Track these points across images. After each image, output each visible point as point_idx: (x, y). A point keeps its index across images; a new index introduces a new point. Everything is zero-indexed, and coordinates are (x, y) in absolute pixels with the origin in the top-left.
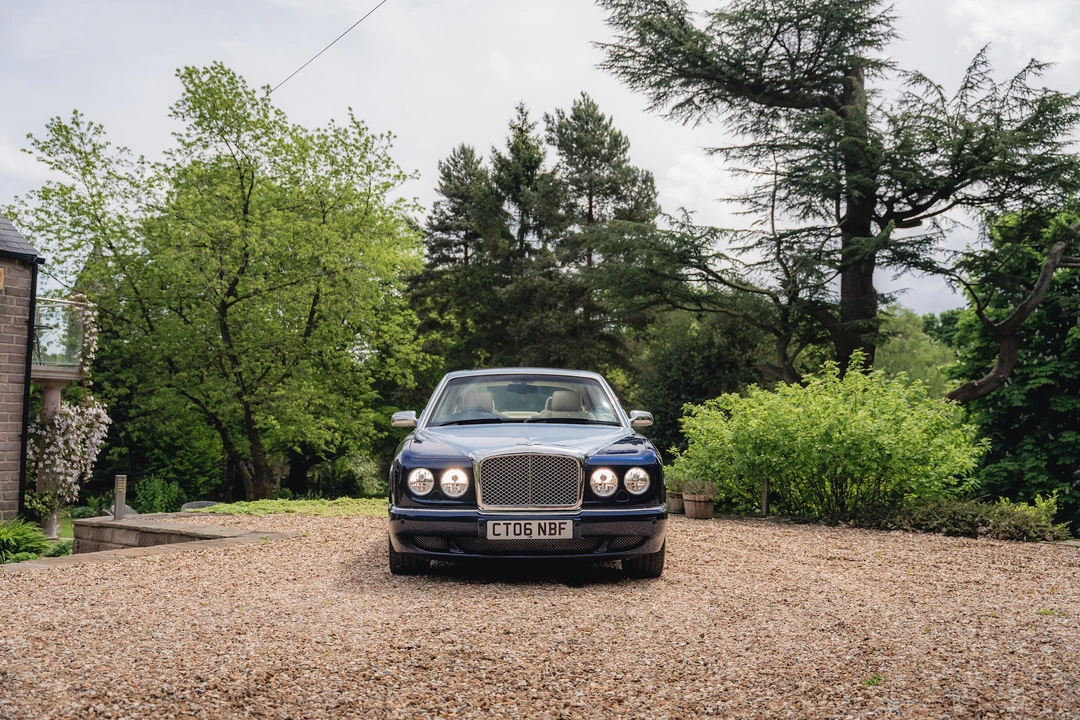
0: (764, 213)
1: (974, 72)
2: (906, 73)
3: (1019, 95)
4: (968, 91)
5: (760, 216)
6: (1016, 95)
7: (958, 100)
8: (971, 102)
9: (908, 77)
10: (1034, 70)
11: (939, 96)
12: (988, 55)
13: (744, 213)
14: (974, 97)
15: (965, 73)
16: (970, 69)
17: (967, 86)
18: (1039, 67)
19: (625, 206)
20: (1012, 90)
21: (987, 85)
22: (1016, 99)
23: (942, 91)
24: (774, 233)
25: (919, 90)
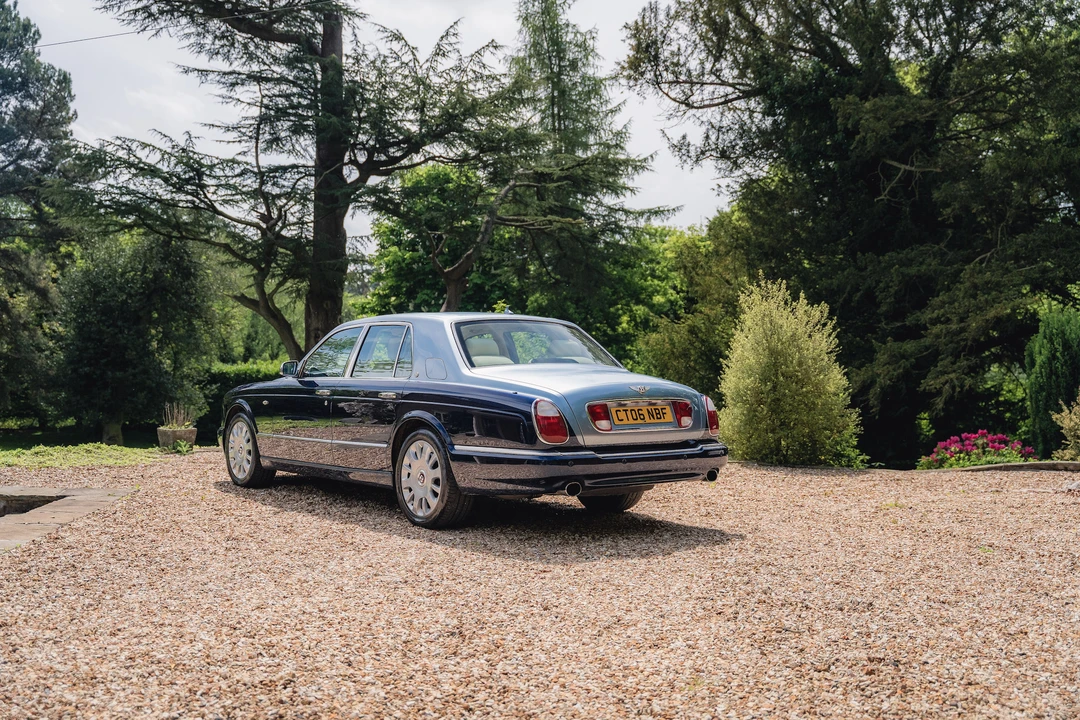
0: (247, 144)
1: (445, 41)
2: (385, 30)
3: (477, 69)
4: (439, 58)
5: (243, 147)
6: (474, 68)
7: (428, 64)
8: (440, 68)
9: (386, 34)
10: (491, 49)
11: (411, 57)
12: (459, 28)
13: (229, 142)
14: (445, 64)
15: (436, 40)
16: (442, 38)
17: (440, 52)
18: (496, 47)
19: (32, 106)
20: (472, 63)
21: (454, 56)
22: (474, 72)
23: (415, 52)
24: (258, 167)
25: (396, 46)
